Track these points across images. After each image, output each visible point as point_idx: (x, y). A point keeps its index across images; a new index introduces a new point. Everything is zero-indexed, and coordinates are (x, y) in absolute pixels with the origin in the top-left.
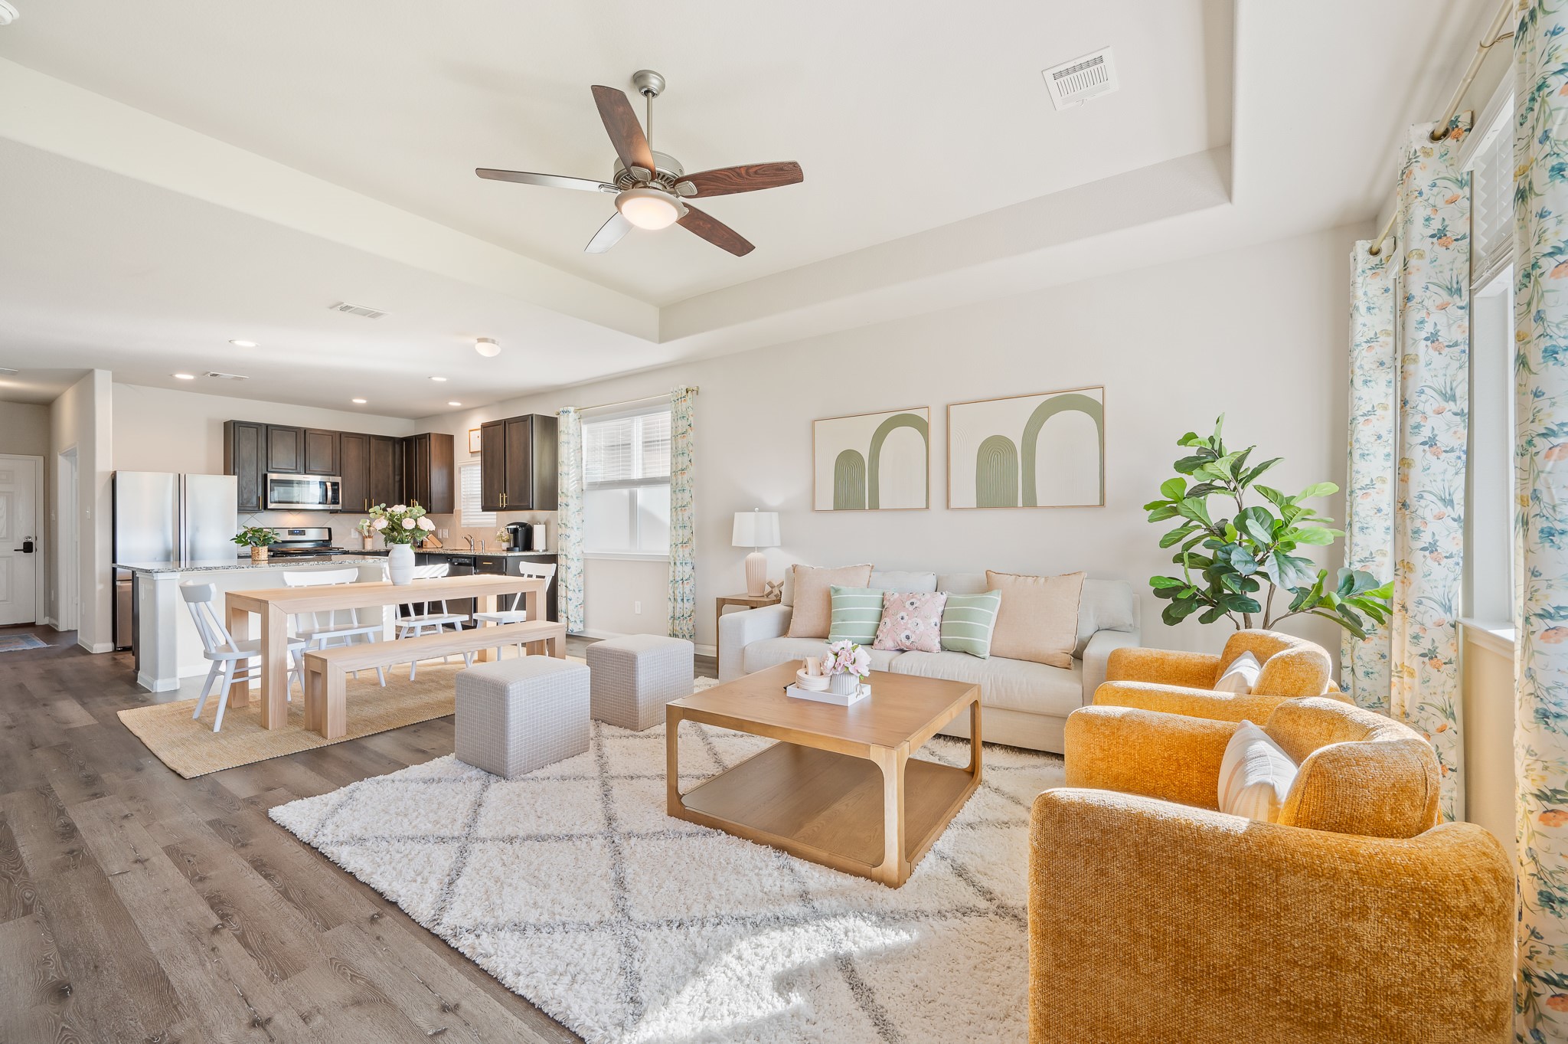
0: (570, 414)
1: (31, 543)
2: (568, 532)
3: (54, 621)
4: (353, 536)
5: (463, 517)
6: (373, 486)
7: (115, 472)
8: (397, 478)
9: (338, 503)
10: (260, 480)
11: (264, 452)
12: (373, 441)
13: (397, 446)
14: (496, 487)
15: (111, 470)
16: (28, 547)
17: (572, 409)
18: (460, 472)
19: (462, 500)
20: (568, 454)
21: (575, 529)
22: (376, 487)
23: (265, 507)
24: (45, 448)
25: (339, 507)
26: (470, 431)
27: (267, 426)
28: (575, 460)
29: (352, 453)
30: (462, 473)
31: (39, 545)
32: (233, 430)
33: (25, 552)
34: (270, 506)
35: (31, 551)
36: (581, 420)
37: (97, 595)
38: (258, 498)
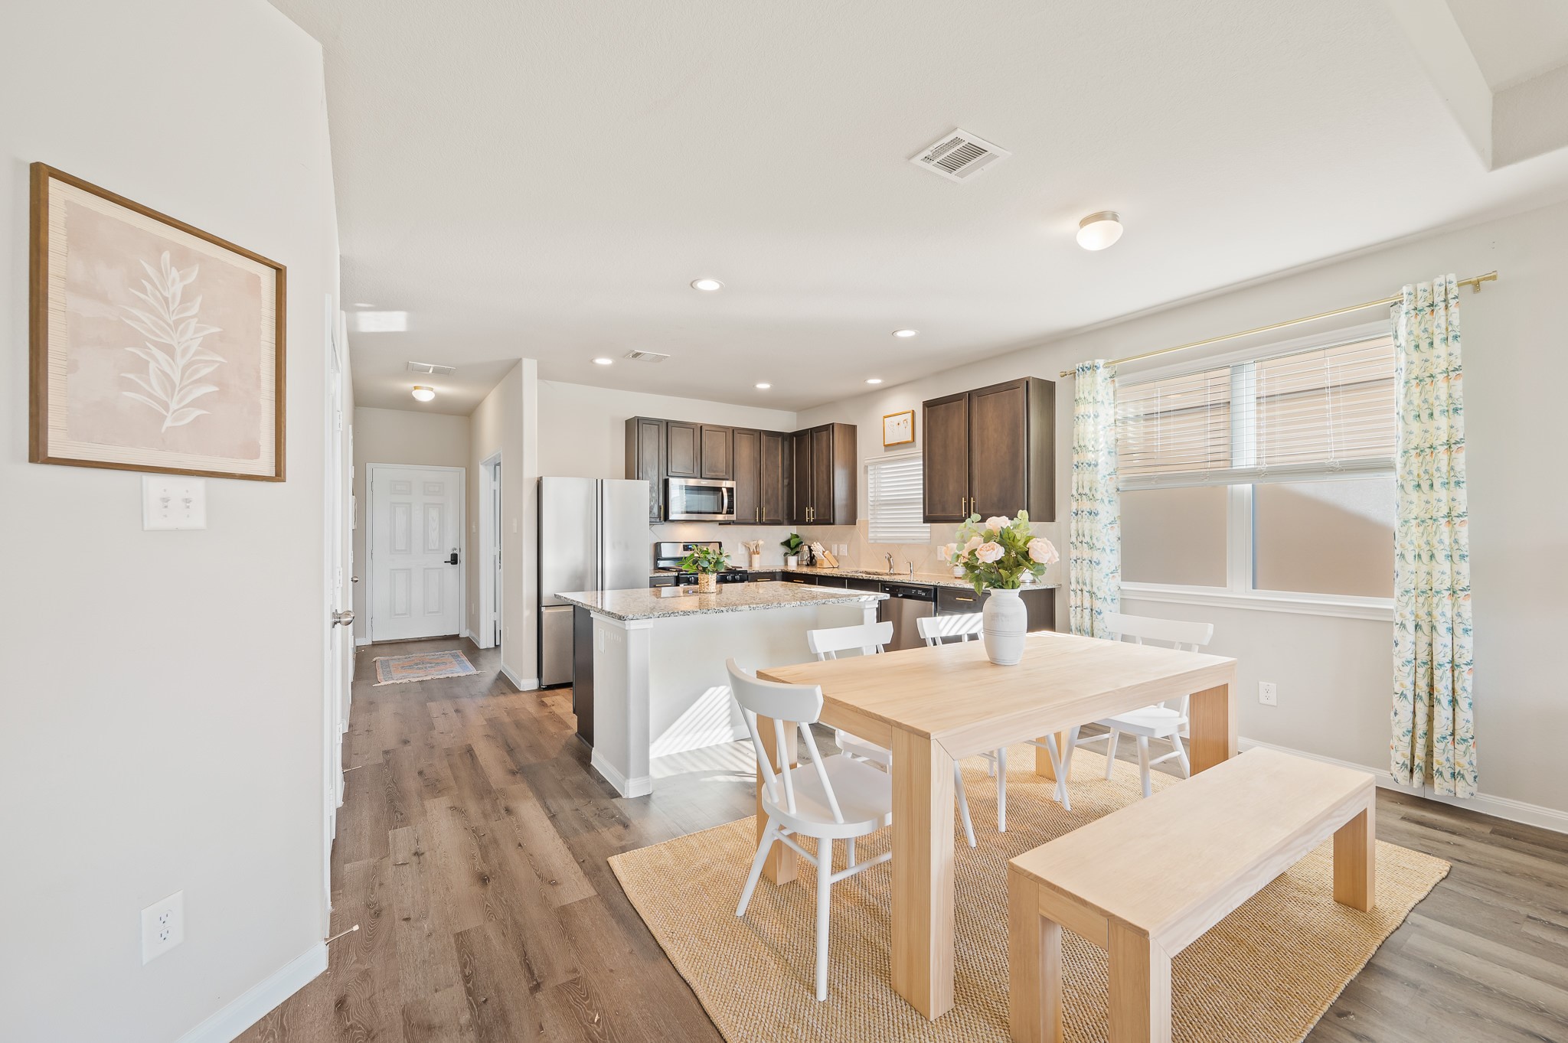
0: (1098, 371)
1: (456, 555)
2: (1096, 555)
3: (474, 635)
4: (740, 552)
5: (870, 530)
6: (763, 492)
7: (541, 478)
8: (786, 482)
9: (733, 513)
10: (661, 486)
11: (664, 453)
12: (764, 437)
13: (785, 442)
14: (951, 488)
15: (537, 476)
16: (454, 560)
17: (1100, 362)
18: (866, 472)
19: (870, 507)
20: (1095, 432)
21: (1108, 551)
22: (767, 493)
23: (666, 518)
24: (467, 457)
25: (733, 517)
26: (885, 417)
27: (667, 423)
28: (1106, 443)
29: (745, 451)
30: (870, 472)
31: (462, 557)
32: (634, 427)
33: (452, 564)
34: (671, 517)
35: (456, 563)
36: (1116, 379)
37: (525, 623)
38: (659, 508)
